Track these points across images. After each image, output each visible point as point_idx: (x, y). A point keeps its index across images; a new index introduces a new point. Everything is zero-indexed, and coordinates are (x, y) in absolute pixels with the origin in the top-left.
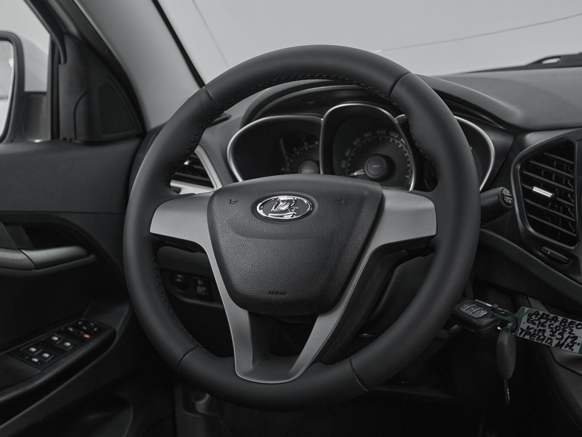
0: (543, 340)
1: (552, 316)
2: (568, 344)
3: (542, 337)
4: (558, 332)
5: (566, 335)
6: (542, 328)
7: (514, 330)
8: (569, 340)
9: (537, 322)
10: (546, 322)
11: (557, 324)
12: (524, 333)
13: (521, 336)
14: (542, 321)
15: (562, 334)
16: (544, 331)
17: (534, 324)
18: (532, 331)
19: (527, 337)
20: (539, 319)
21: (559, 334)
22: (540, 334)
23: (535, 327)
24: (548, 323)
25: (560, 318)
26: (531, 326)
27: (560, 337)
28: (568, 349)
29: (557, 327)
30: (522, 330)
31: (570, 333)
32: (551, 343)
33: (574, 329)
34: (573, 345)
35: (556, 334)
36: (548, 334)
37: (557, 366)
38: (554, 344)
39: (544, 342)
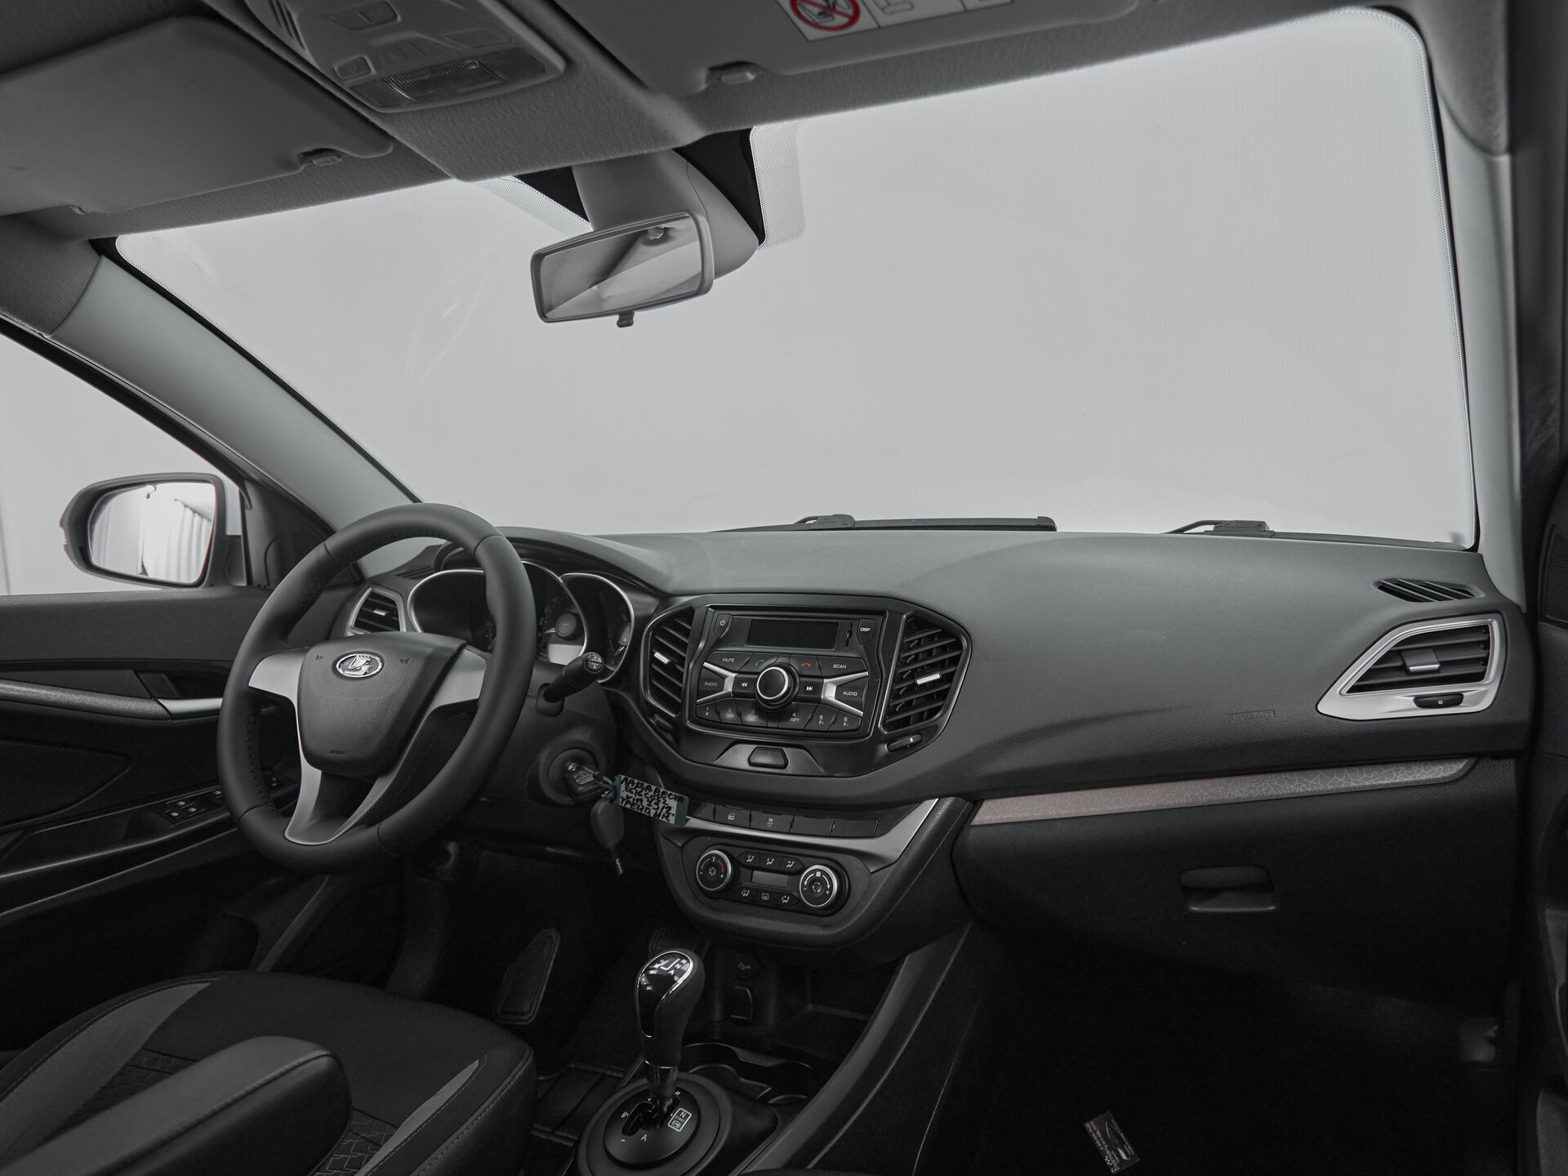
0: (642, 809)
1: (646, 785)
2: (664, 815)
3: (641, 807)
4: (653, 802)
5: (661, 805)
6: (640, 798)
7: (612, 801)
8: (665, 810)
9: (634, 791)
10: (641, 791)
11: (652, 793)
12: (624, 802)
13: (623, 805)
14: (639, 790)
15: (657, 804)
16: (641, 800)
17: (632, 793)
18: (631, 800)
19: (628, 806)
20: (636, 787)
21: (655, 804)
22: (639, 803)
23: (633, 796)
24: (643, 793)
25: (653, 788)
26: (630, 795)
27: (656, 807)
28: (664, 819)
29: (652, 796)
30: (623, 799)
31: (664, 803)
32: (649, 813)
33: (667, 799)
34: (668, 816)
35: (652, 804)
36: (645, 803)
37: (660, 836)
38: (652, 815)
39: (643, 812)
